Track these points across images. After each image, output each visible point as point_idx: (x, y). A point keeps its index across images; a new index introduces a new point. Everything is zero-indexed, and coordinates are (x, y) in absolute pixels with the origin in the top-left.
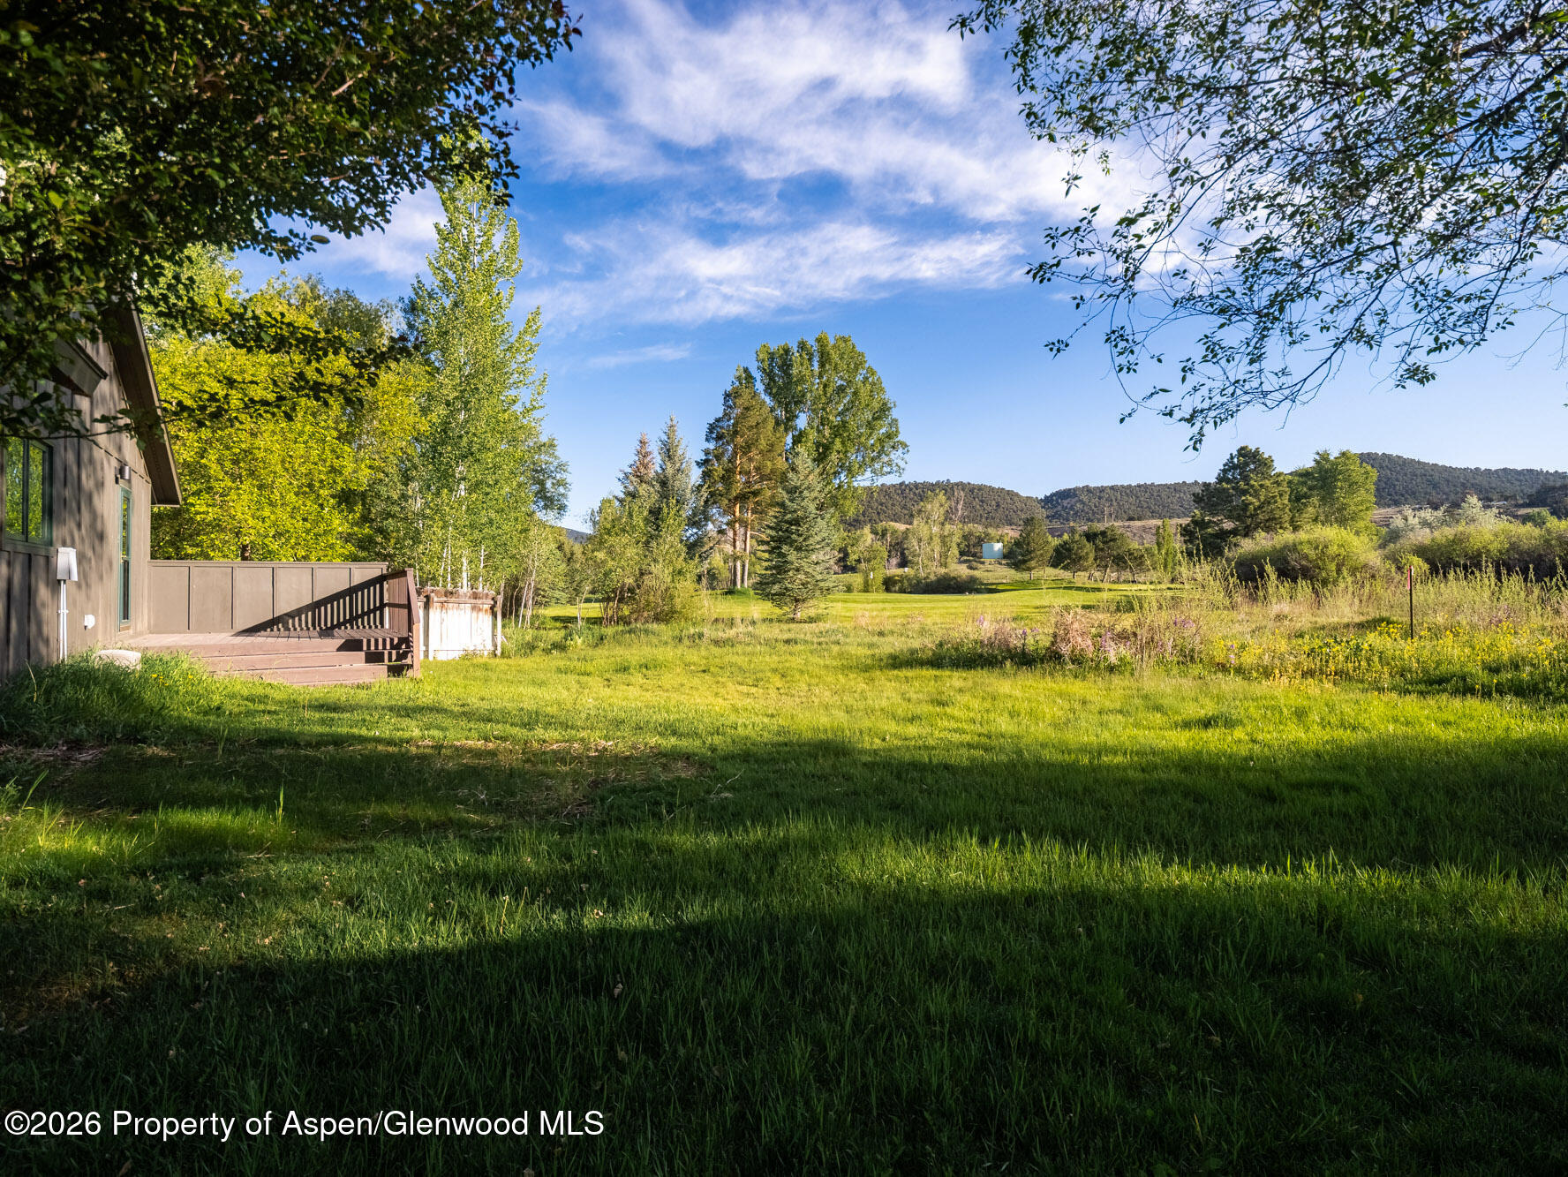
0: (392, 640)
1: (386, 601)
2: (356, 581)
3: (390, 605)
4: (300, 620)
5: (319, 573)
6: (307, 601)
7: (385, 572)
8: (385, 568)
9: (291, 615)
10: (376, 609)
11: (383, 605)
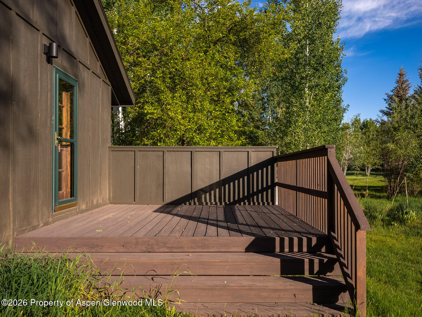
0: (309, 241)
1: (276, 180)
2: (253, 162)
3: (281, 185)
4: (210, 195)
5: (226, 156)
6: (216, 179)
7: (275, 155)
8: (275, 150)
9: (204, 191)
10: (268, 187)
11: (274, 185)
